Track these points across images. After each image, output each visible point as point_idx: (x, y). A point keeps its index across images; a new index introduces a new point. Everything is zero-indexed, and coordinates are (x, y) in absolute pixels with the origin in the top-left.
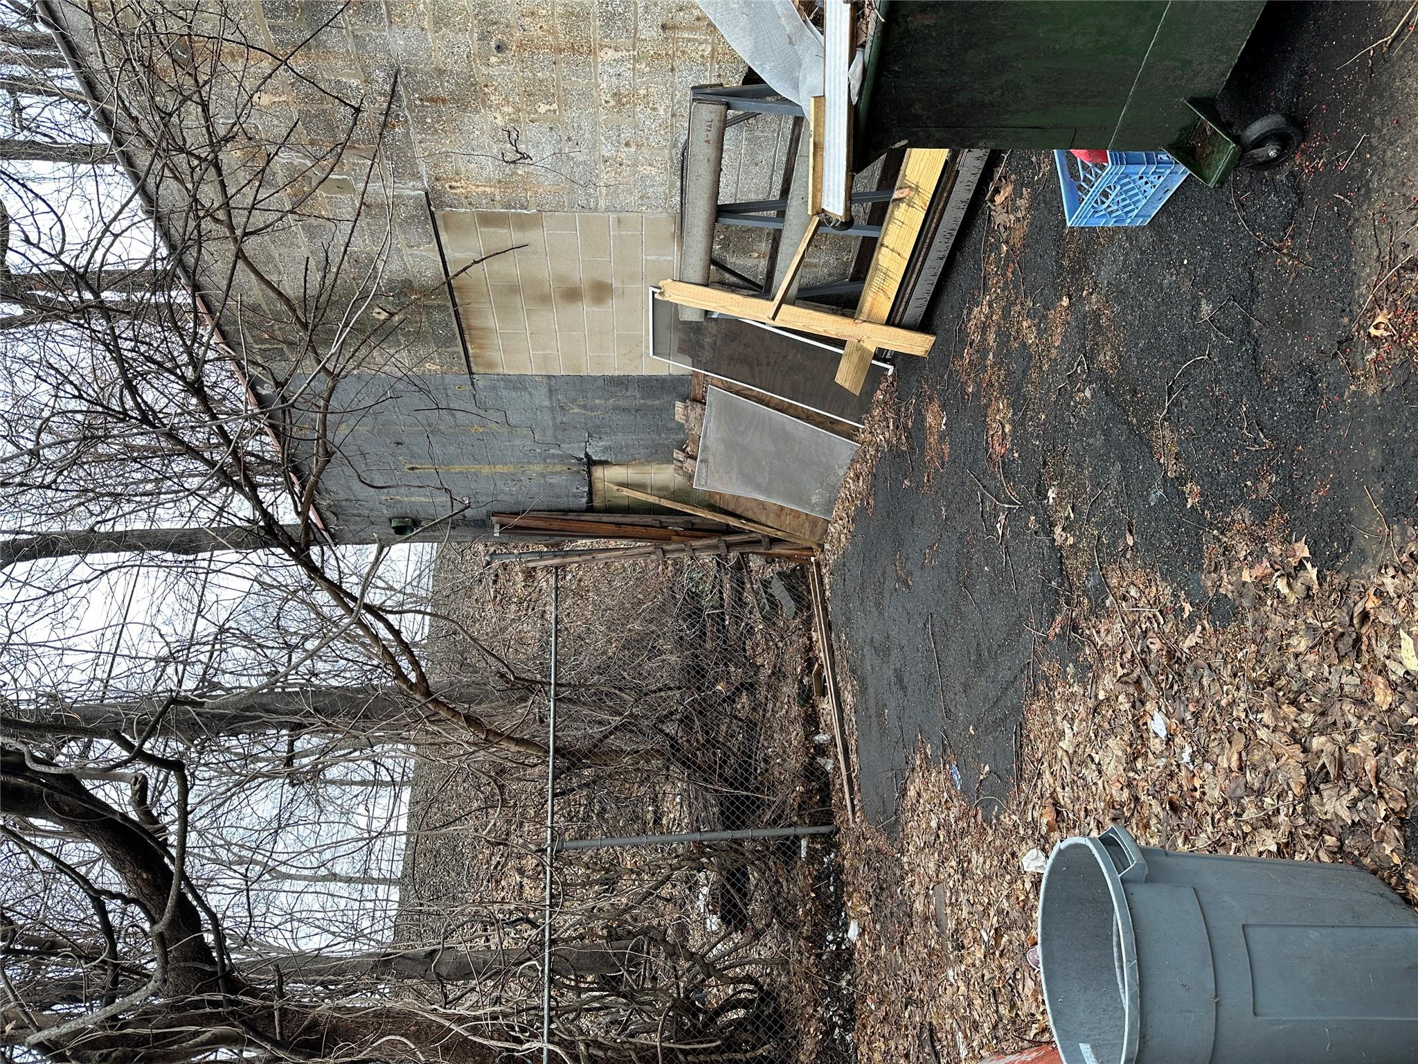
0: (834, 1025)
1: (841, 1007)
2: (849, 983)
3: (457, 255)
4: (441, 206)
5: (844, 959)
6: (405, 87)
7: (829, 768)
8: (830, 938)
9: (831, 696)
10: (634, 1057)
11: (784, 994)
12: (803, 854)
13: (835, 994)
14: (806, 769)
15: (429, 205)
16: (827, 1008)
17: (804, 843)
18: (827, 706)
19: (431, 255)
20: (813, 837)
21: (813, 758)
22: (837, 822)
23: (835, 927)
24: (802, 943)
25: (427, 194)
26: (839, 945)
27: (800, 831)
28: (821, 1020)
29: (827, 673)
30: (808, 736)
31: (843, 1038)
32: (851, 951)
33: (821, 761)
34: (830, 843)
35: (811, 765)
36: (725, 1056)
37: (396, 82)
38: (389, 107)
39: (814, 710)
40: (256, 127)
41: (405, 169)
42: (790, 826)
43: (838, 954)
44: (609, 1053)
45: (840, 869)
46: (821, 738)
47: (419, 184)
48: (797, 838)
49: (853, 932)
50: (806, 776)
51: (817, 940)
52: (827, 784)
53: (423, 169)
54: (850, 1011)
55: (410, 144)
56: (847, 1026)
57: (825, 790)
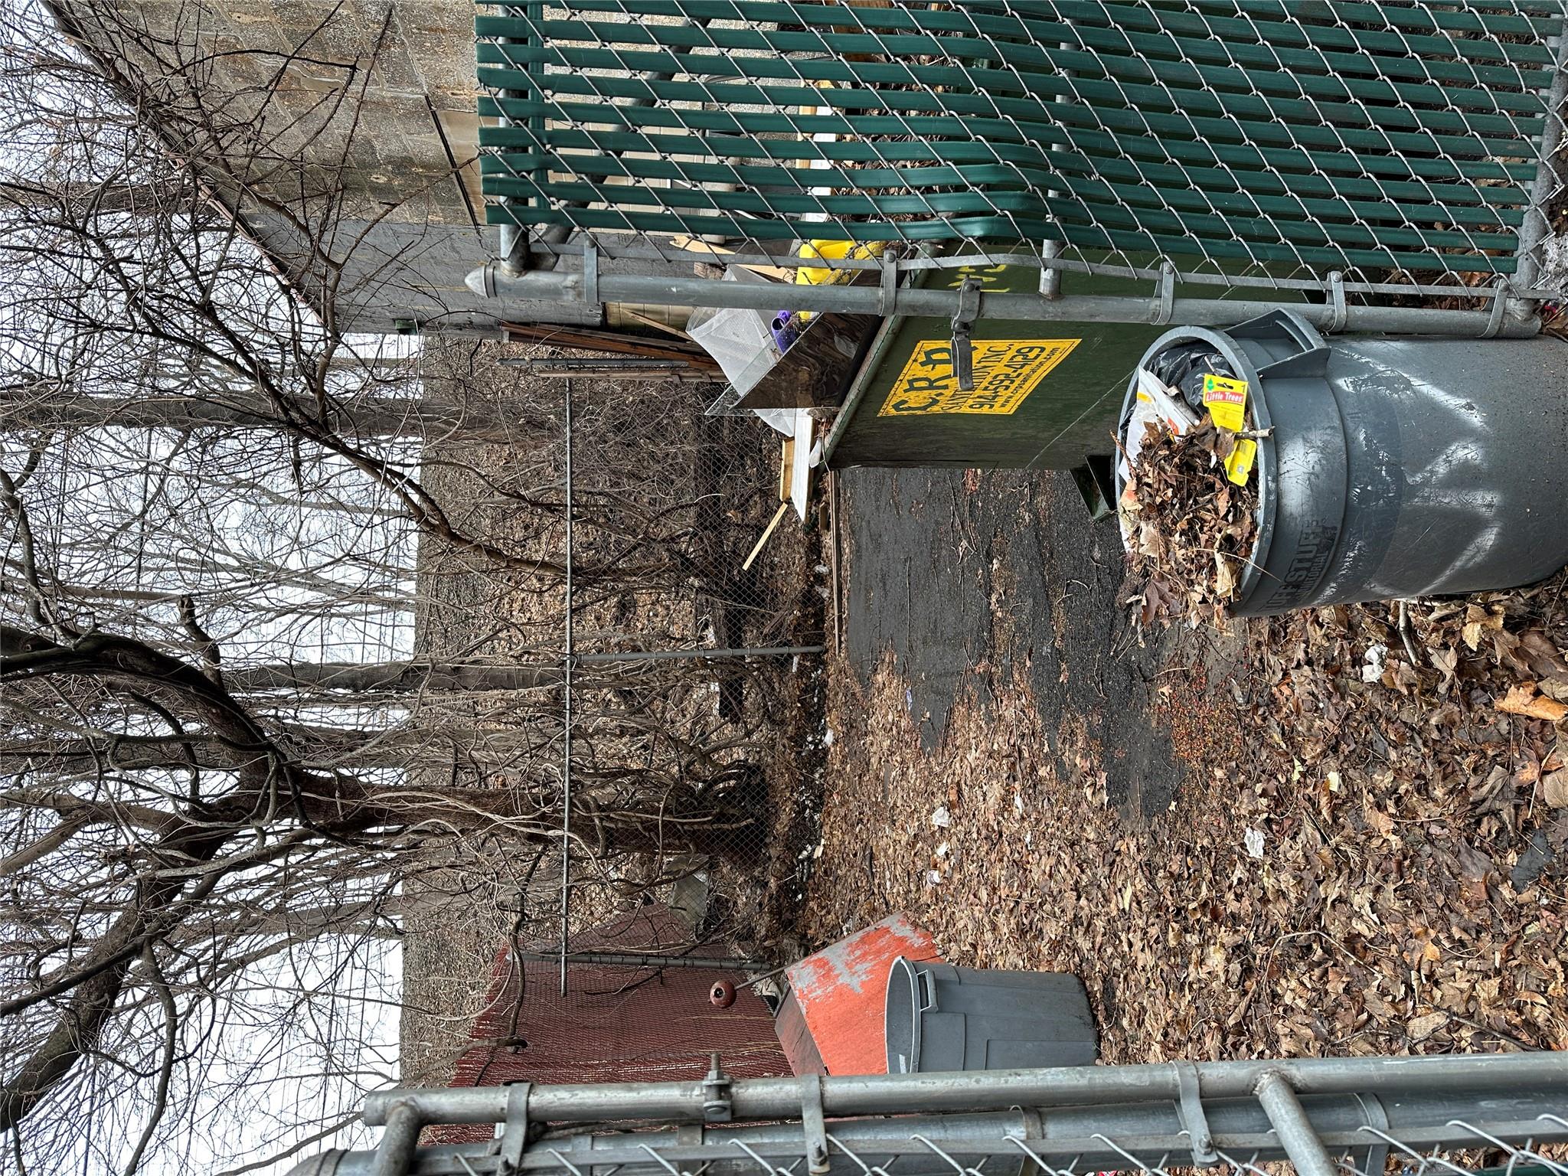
0: (806, 807)
1: (813, 794)
2: (821, 776)
3: (461, 142)
4: (443, 106)
5: (820, 757)
6: (402, 19)
7: (825, 595)
8: (810, 739)
9: (833, 532)
10: (640, 827)
11: (769, 771)
12: (794, 669)
13: (809, 783)
14: (804, 596)
15: (430, 106)
16: (801, 793)
17: (796, 660)
18: (829, 540)
19: (433, 141)
20: (804, 656)
21: (812, 586)
22: (827, 644)
23: (815, 731)
24: (785, 741)
25: (427, 98)
26: (816, 745)
27: (792, 650)
28: (795, 803)
29: (832, 511)
30: (810, 564)
31: (812, 817)
32: (826, 751)
33: (817, 588)
34: (819, 661)
35: (809, 592)
36: (715, 826)
37: (390, 14)
38: (384, 32)
39: (818, 539)
40: (237, 38)
41: (401, 76)
42: (785, 644)
43: (815, 753)
44: (620, 825)
45: (824, 684)
46: (821, 569)
47: (418, 90)
48: (790, 657)
49: (829, 738)
50: (804, 603)
51: (798, 740)
52: (822, 610)
53: (422, 79)
54: (820, 797)
55: (408, 61)
56: (816, 809)
57: (820, 616)
